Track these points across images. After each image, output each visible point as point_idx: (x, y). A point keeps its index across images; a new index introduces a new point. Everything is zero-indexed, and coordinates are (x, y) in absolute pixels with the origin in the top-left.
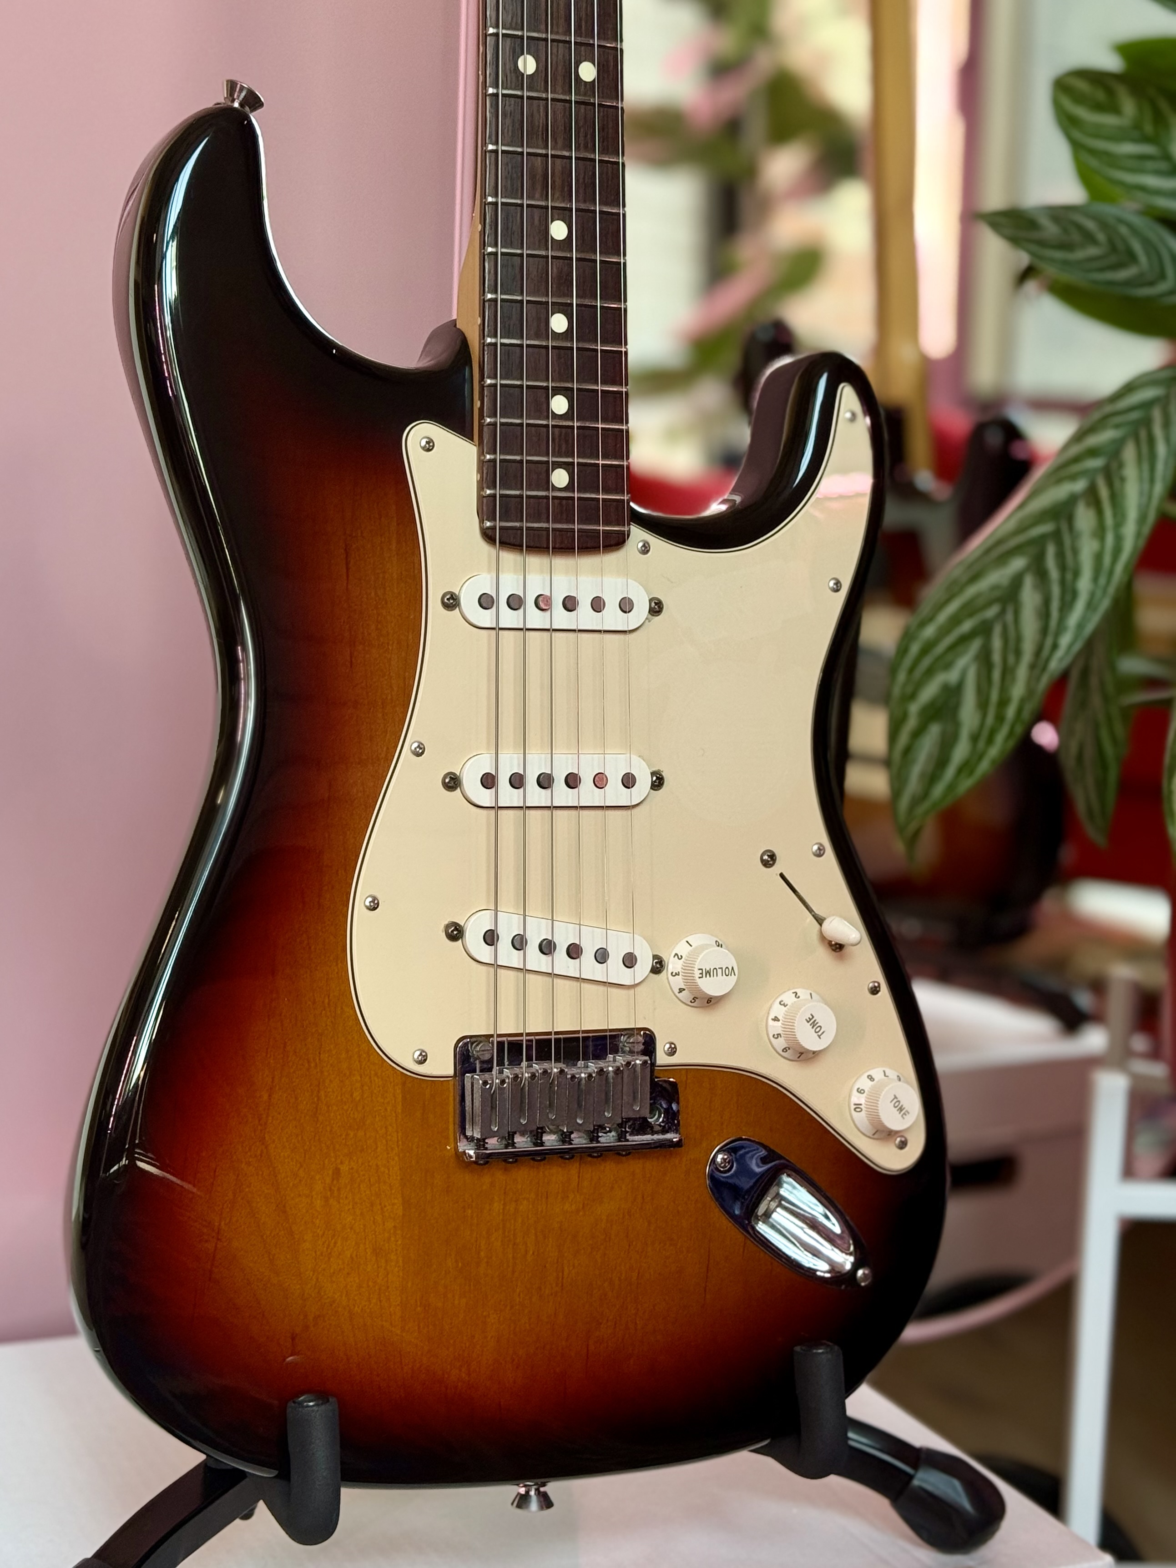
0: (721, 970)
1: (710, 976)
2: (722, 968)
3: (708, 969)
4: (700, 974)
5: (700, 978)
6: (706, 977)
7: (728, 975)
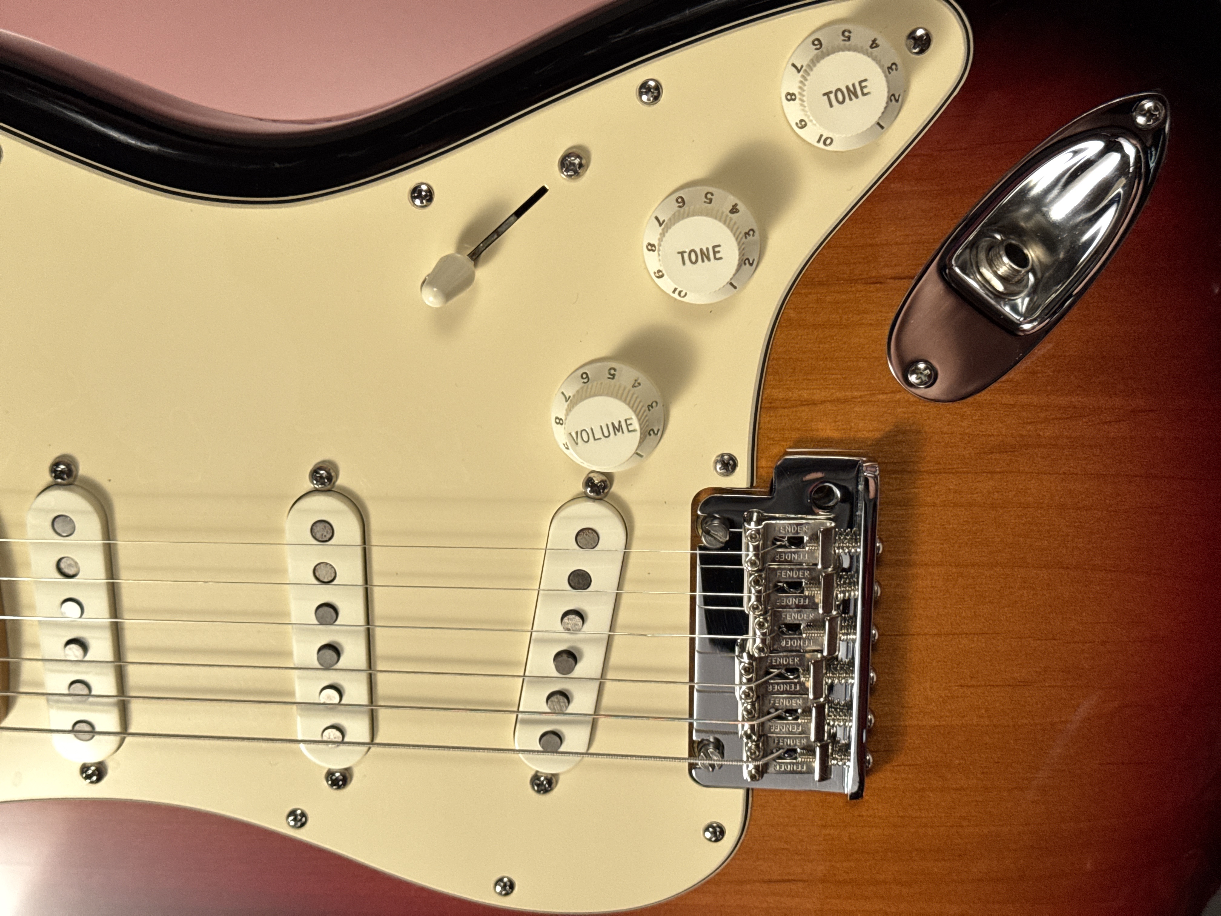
0: (596, 438)
1: (613, 424)
2: (595, 439)
3: (619, 434)
4: (631, 424)
5: (631, 419)
6: (620, 422)
7: (582, 431)
